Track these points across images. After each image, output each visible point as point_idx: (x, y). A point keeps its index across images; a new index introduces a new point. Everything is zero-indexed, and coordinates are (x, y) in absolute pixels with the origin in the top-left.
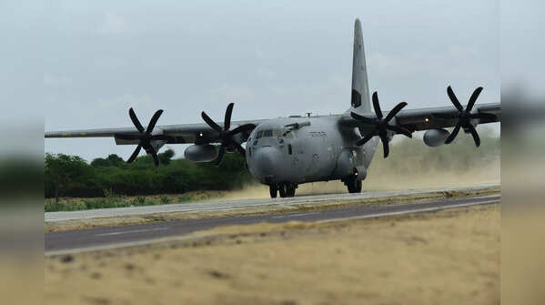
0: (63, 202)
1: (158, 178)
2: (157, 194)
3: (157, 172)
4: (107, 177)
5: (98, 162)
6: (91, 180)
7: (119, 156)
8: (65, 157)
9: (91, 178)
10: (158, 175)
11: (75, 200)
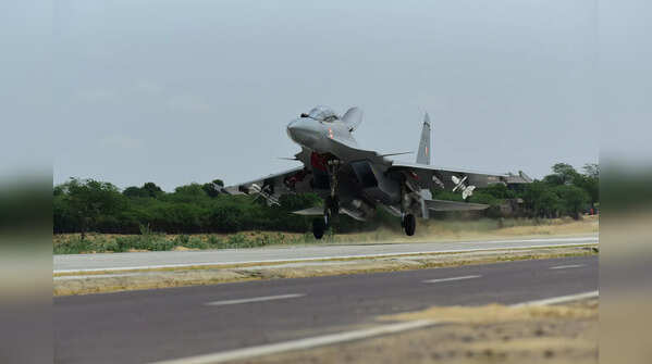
0: (90, 237)
1: (205, 214)
2: (204, 232)
3: (203, 207)
4: (143, 210)
5: (131, 191)
6: (124, 213)
7: (157, 185)
8: (94, 184)
9: (123, 210)
10: (206, 210)
11: (103, 236)
